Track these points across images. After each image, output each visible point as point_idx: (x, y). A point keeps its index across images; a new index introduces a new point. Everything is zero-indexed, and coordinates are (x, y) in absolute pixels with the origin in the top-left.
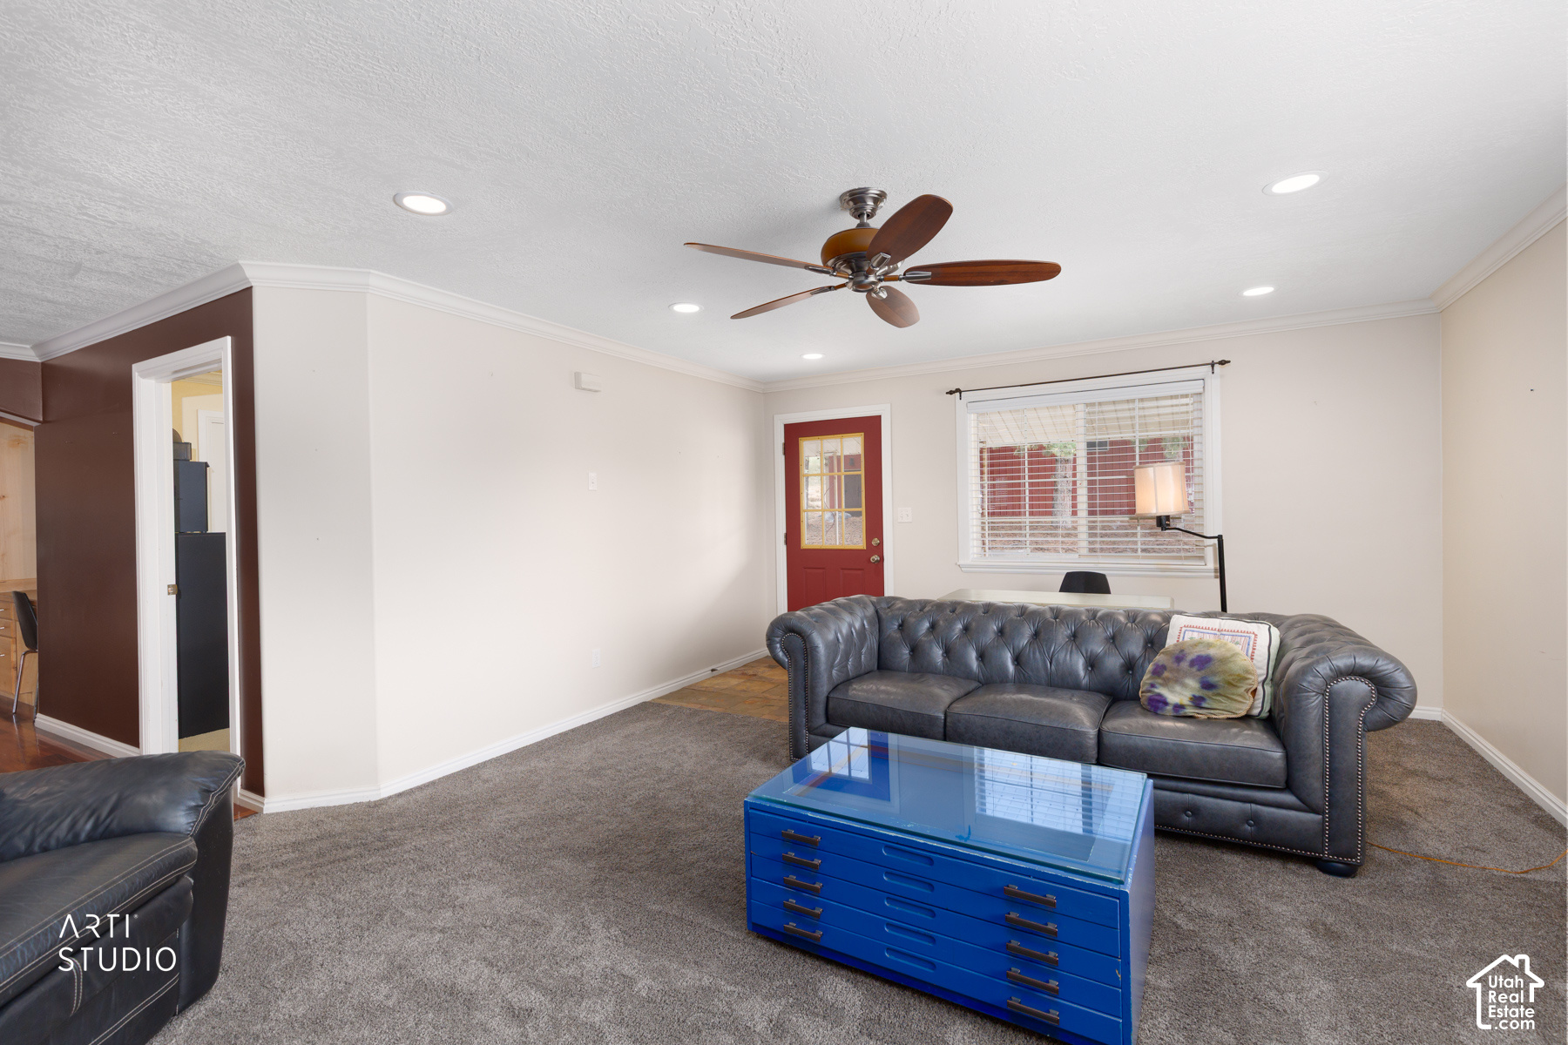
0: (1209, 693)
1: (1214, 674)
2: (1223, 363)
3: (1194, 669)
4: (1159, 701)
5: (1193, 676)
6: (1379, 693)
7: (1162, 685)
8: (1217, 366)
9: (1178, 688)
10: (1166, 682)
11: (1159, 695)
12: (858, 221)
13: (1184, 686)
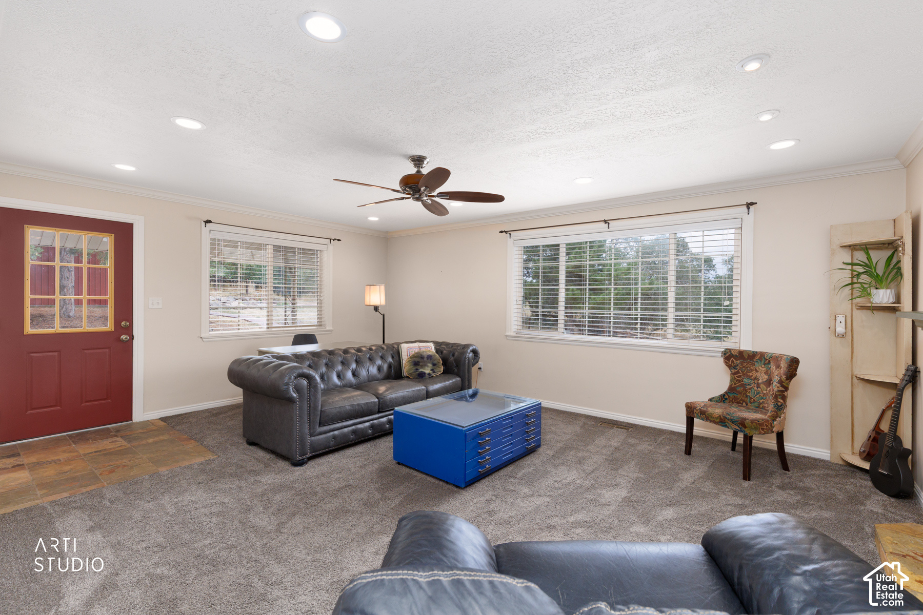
0: (435, 367)
1: (434, 360)
2: (339, 240)
3: (429, 360)
4: (423, 374)
5: (429, 363)
6: (475, 356)
7: (420, 368)
8: (332, 240)
9: (426, 368)
10: (422, 367)
11: (422, 372)
12: (417, 169)
13: (428, 366)
